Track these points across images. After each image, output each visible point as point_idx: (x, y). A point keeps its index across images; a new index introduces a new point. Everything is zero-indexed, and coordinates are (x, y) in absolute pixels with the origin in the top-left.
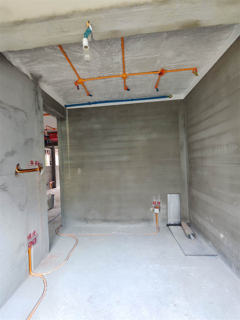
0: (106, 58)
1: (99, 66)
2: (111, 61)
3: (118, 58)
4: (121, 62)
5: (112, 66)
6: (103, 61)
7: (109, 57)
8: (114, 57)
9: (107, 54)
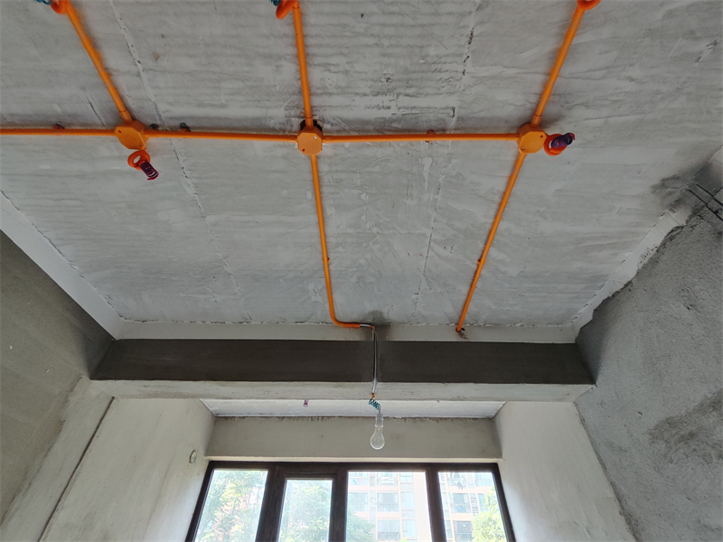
0: (375, 230)
1: (409, 202)
2: (363, 218)
3: (338, 227)
4: (330, 211)
5: (363, 197)
6: (388, 220)
7: (369, 231)
8: (350, 231)
9: (371, 243)
